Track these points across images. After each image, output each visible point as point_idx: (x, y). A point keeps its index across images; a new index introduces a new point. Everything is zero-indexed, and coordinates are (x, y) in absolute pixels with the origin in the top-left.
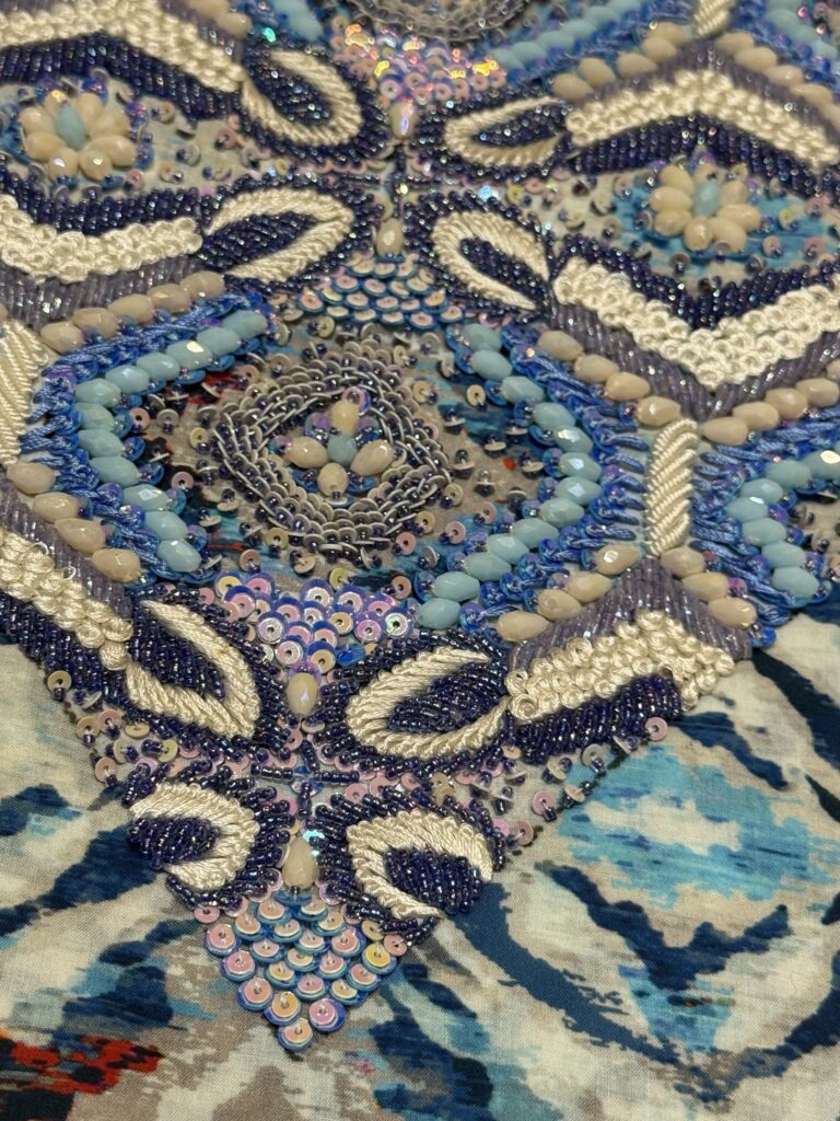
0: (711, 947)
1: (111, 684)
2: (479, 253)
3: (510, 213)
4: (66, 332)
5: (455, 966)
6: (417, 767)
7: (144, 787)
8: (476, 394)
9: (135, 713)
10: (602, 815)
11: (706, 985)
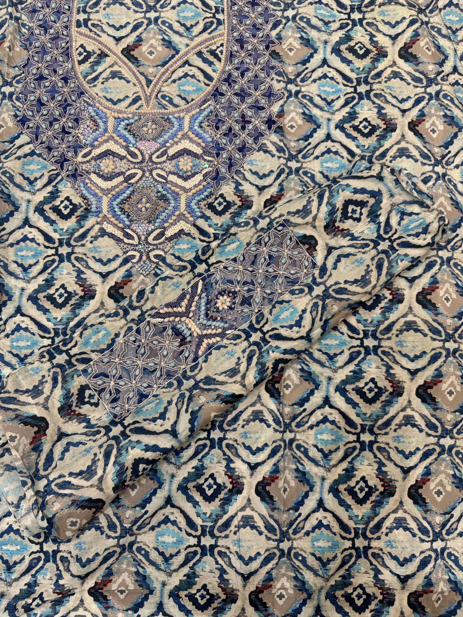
1: (122, 241)
2: (159, 175)
3: (162, 169)
4: (110, 196)
5: (161, 266)
6: (156, 245)
7: (127, 252)
8: (159, 194)
9: (125, 244)
10: (176, 247)
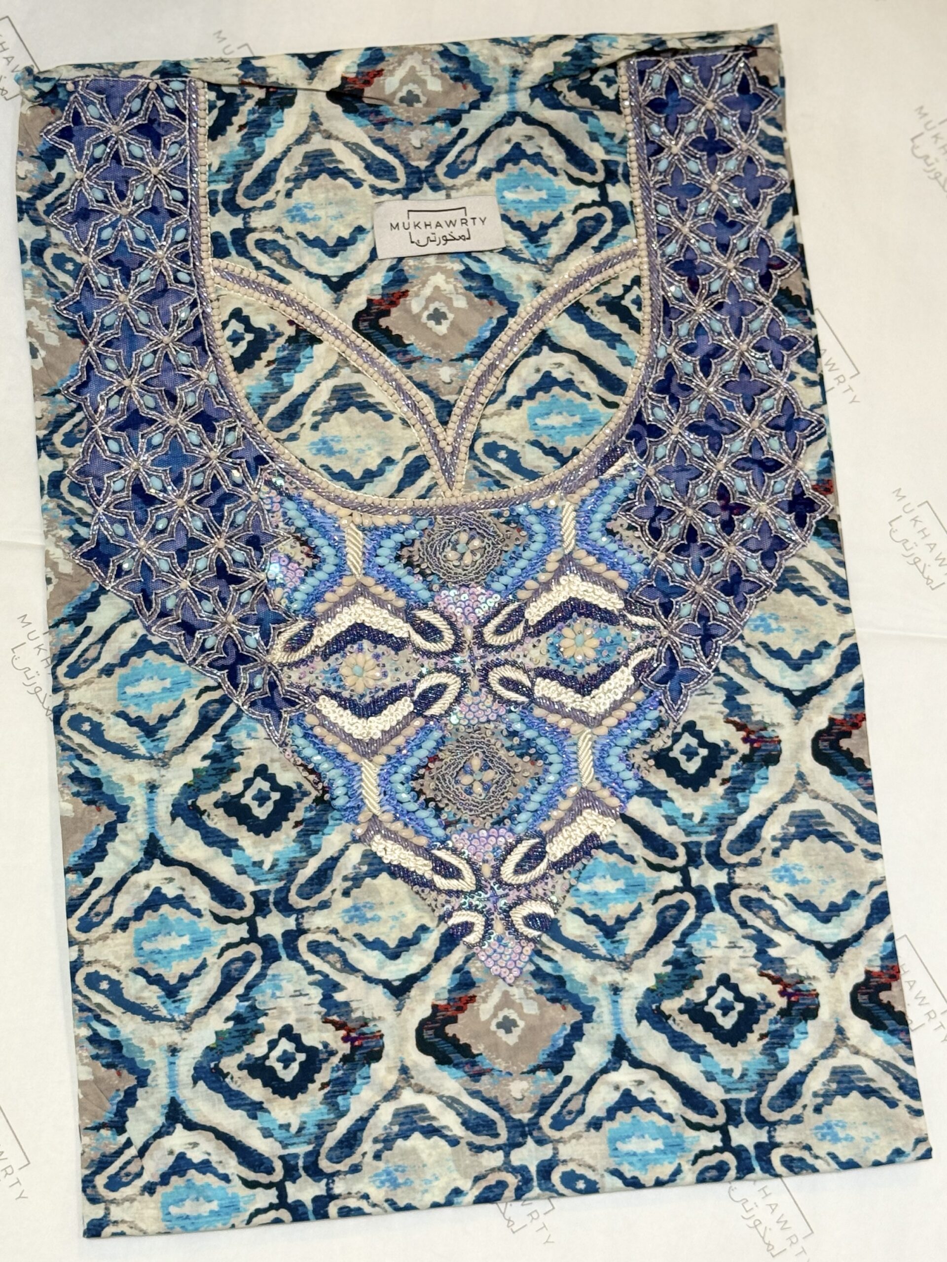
0: (621, 922)
1: (429, 885)
2: (506, 682)
3: (514, 664)
4: (380, 759)
5: (549, 948)
6: (527, 886)
7: (450, 915)
8: (516, 740)
9: (439, 891)
10: (583, 887)
11: (621, 935)
